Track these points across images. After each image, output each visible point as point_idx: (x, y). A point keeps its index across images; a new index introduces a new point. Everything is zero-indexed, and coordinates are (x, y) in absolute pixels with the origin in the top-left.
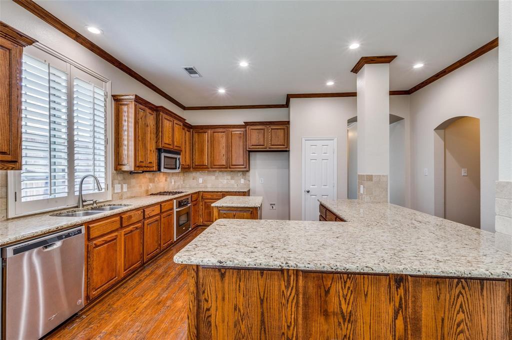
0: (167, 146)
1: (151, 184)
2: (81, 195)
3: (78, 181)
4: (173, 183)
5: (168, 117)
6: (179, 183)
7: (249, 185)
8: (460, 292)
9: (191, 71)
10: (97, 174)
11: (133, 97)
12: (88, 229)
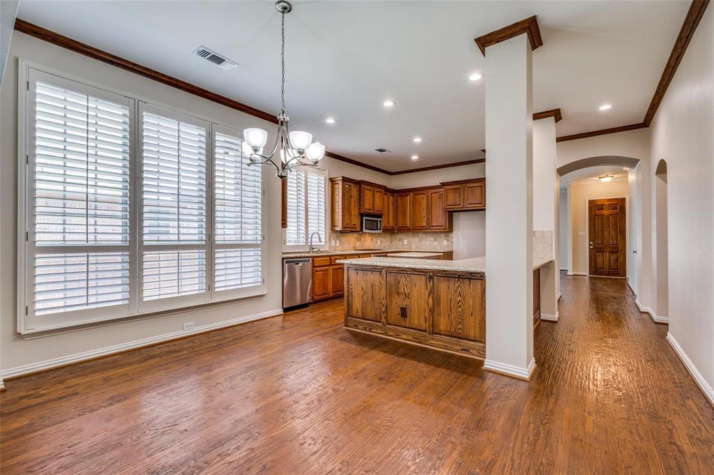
0: (368, 211)
1: (358, 243)
2: (311, 245)
3: (310, 236)
4: (379, 243)
5: (367, 187)
6: (385, 244)
7: (452, 246)
8: (459, 286)
9: (381, 150)
10: (320, 232)
11: (341, 178)
12: (313, 260)
